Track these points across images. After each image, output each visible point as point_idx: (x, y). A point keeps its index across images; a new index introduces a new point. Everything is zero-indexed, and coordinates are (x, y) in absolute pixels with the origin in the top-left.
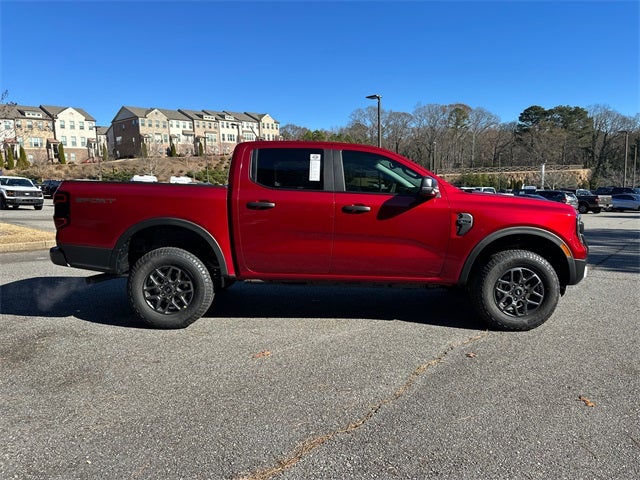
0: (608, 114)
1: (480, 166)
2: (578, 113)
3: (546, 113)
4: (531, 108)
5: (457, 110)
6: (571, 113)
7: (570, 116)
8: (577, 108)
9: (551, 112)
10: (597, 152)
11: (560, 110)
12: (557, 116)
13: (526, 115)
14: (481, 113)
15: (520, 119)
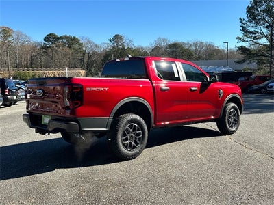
0: (89, 42)
1: (22, 67)
2: (75, 39)
3: (59, 38)
4: (51, 34)
5: (4, 30)
6: (72, 40)
7: (72, 41)
8: (74, 37)
9: (61, 38)
10: (85, 61)
11: (66, 37)
12: (65, 41)
13: (48, 38)
14: (20, 35)
15: (45, 40)
